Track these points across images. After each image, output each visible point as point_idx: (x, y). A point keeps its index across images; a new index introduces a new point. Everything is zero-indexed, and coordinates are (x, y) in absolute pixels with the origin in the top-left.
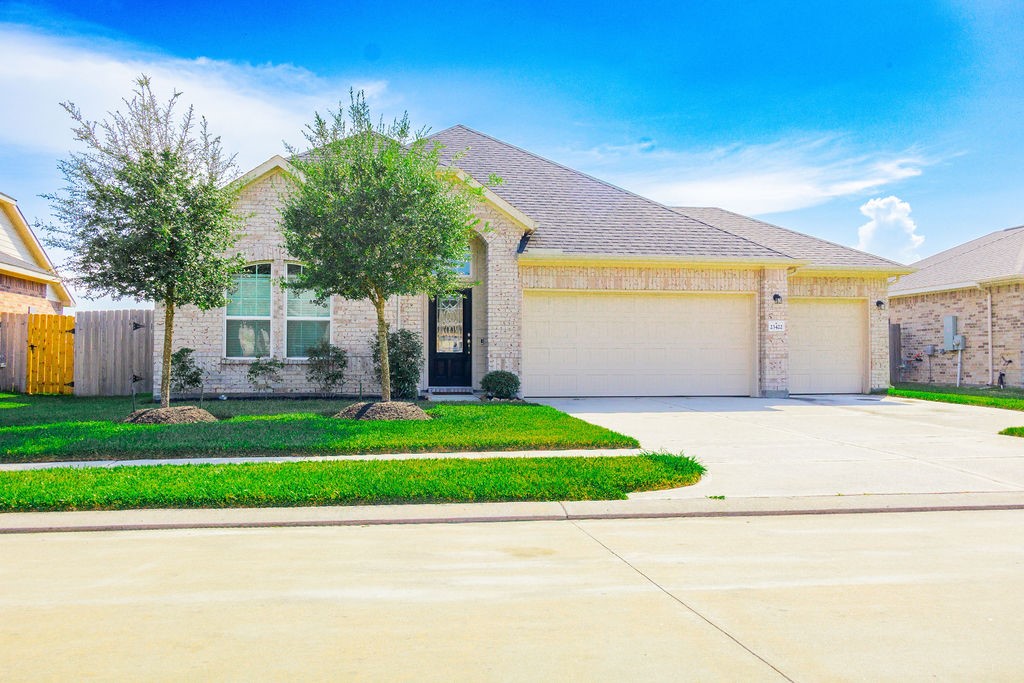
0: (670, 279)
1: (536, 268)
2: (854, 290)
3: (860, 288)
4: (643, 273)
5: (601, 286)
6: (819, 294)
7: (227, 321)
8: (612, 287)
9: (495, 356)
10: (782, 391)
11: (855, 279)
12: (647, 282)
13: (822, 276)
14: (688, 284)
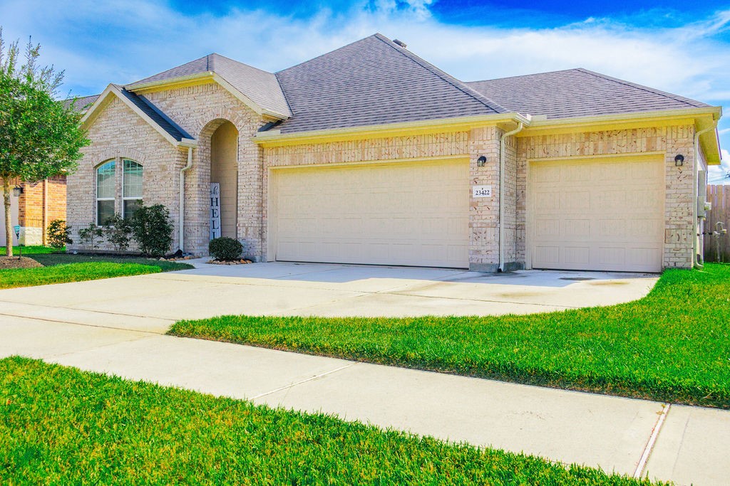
0: (383, 149)
1: (277, 148)
2: (641, 143)
3: (649, 140)
4: (360, 145)
5: (324, 160)
6: (592, 151)
7: (98, 201)
8: (334, 161)
9: (241, 225)
10: (488, 265)
11: (644, 130)
12: (363, 154)
13: (597, 130)
14: (400, 153)
